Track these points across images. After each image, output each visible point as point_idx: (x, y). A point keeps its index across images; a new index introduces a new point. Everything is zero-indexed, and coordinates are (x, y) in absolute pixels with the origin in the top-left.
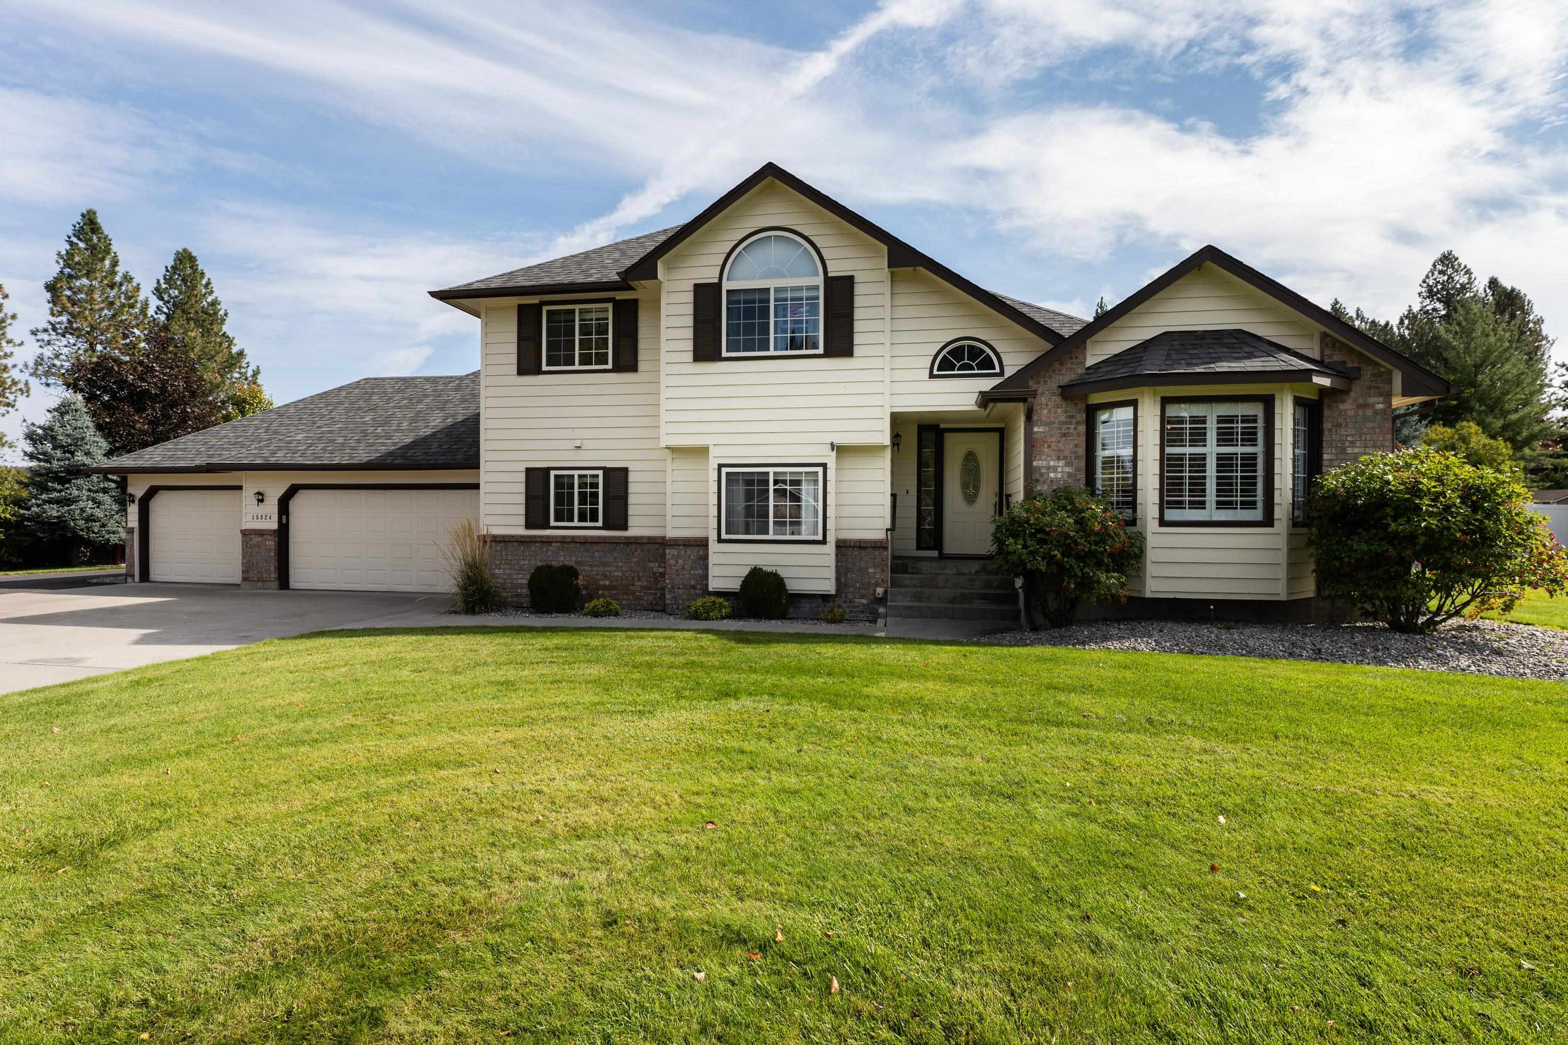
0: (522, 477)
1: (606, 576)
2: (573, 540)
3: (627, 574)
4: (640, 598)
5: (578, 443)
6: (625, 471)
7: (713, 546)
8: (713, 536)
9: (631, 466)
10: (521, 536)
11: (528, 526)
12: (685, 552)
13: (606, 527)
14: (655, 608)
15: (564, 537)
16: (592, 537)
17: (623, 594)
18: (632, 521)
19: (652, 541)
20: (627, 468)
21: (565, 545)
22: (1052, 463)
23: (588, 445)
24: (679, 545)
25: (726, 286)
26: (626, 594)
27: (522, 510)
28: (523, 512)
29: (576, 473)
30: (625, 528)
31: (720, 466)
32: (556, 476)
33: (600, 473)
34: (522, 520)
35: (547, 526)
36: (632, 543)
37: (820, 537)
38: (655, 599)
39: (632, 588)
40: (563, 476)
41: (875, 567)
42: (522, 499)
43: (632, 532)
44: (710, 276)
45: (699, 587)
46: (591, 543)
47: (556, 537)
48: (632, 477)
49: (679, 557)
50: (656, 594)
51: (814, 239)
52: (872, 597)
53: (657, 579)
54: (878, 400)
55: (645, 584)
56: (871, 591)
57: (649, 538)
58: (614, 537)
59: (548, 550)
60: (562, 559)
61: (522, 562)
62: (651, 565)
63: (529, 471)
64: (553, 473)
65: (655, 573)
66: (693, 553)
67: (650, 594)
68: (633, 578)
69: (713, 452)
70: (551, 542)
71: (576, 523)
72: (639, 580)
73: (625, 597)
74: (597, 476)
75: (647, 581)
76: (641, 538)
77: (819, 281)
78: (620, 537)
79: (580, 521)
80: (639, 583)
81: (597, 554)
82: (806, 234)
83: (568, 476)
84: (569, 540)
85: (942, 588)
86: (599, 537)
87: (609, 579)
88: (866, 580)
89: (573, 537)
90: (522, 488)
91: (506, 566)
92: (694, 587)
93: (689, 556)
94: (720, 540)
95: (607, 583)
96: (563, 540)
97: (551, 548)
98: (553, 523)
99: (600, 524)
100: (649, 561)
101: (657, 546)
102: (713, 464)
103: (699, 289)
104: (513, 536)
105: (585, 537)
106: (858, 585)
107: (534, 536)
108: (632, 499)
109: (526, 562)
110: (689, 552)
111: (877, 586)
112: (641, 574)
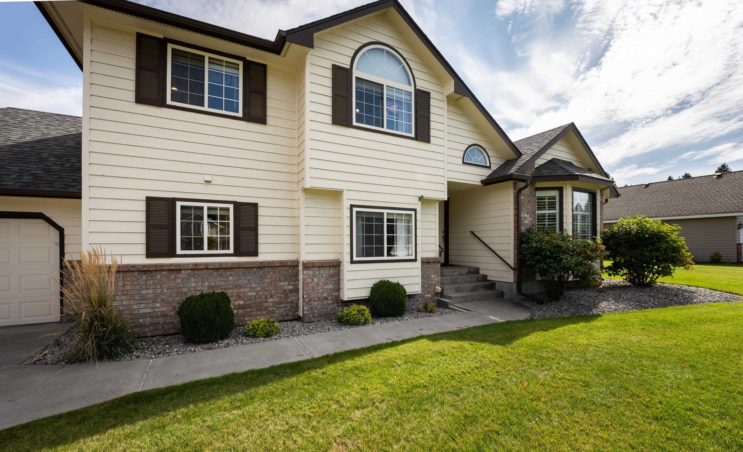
0: (142, 206)
1: (240, 297)
2: (207, 267)
3: (260, 293)
4: (273, 312)
5: (208, 178)
6: (255, 206)
7: (347, 266)
8: (347, 258)
9: (261, 203)
10: (144, 266)
11: (149, 255)
12: (319, 272)
13: (237, 253)
14: (286, 318)
15: (196, 264)
16: (226, 263)
17: (257, 310)
18: (261, 248)
19: (283, 265)
20: (257, 204)
21: (196, 272)
22: (526, 215)
23: (216, 180)
24: (314, 267)
25: (356, 73)
26: (260, 310)
27: (142, 239)
28: (144, 241)
29: (205, 205)
30: (256, 254)
31: (352, 206)
32: (182, 207)
33: (231, 207)
34: (142, 249)
35: (173, 254)
36: (264, 267)
37: (413, 257)
38: (286, 311)
39: (265, 305)
40: (190, 208)
41: (435, 274)
42: (142, 228)
43: (262, 257)
44: (345, 62)
45: (330, 298)
46: (225, 269)
47: (188, 264)
48: (261, 211)
49: (314, 276)
50: (286, 307)
51: (409, 62)
52: (433, 293)
53: (286, 295)
54: (441, 172)
55: (277, 300)
56: (433, 289)
57: (281, 262)
58: (247, 263)
59: (176, 278)
60: (194, 285)
61: (144, 292)
62: (282, 284)
63: (149, 200)
64: (179, 204)
65: (285, 291)
66: (325, 273)
67: (281, 307)
68: (266, 296)
69: (346, 195)
70: (180, 270)
71: (206, 251)
72: (271, 297)
73: (259, 313)
74: (228, 209)
75: (278, 297)
76: (274, 262)
77: (411, 89)
78: (253, 263)
79: (209, 248)
80: (271, 300)
81: (231, 278)
82: (405, 57)
83: (196, 208)
84: (202, 267)
85: (460, 283)
86: (234, 263)
87: (243, 299)
88: (430, 283)
89: (207, 264)
90: (142, 217)
91: (124, 297)
92: (326, 299)
93: (322, 275)
94: (352, 262)
95: (242, 302)
96: (196, 268)
97: (181, 276)
98: (179, 251)
99: (231, 251)
100: (280, 281)
101: (287, 268)
102: (346, 205)
103: (336, 69)
104: (133, 266)
105: (221, 264)
106: (426, 286)
107: (161, 265)
108: (261, 230)
109: (150, 291)
110: (322, 272)
111: (435, 286)
112: (273, 292)
